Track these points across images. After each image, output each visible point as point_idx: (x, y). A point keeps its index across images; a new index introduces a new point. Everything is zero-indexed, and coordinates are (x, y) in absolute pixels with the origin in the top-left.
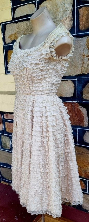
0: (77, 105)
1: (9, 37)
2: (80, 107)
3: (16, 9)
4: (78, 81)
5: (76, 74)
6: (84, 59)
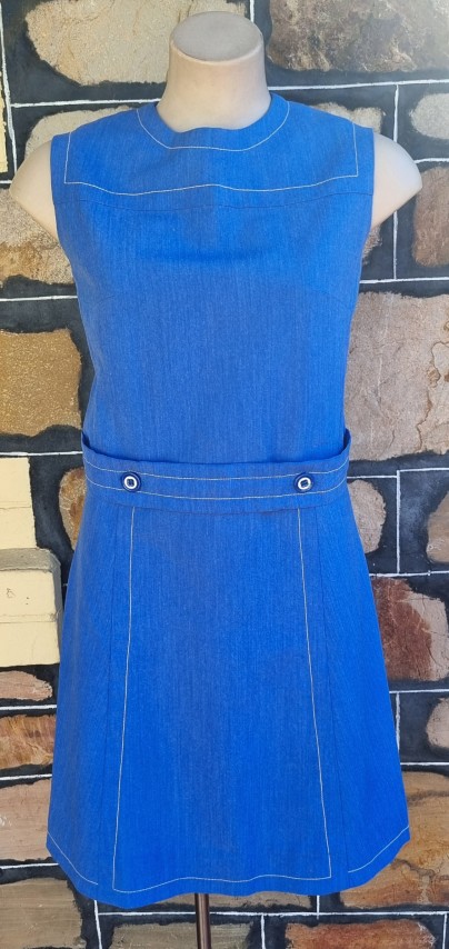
0: (399, 587)
2: (416, 595)
3: (42, 122)
4: (401, 484)
5: (395, 452)
6: (433, 391)
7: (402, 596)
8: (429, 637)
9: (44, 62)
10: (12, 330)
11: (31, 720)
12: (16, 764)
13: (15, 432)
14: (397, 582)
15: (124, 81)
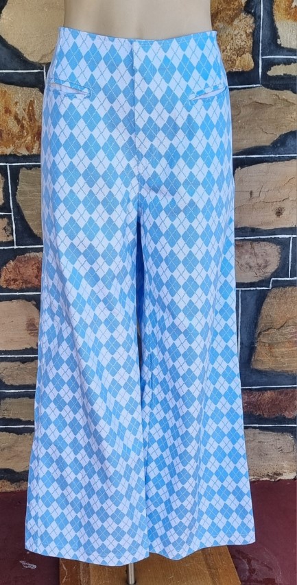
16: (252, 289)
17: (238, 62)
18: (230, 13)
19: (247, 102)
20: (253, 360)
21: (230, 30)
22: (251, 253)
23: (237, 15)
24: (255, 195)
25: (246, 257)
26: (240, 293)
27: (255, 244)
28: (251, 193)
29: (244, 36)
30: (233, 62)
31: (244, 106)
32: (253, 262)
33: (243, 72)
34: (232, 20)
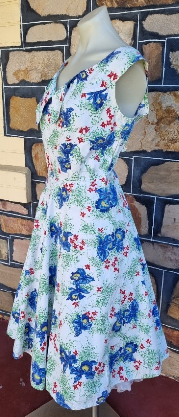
0: (132, 199)
1: (14, 74)
2: (137, 203)
3: (30, 29)
4: (134, 161)
5: (133, 150)
6: (147, 128)
7: (132, 202)
8: (141, 218)
9: (32, 9)
10: (21, 97)
11: (23, 220)
12: (19, 233)
13: (21, 129)
14: (131, 197)
15: (54, 14)
16: (171, 272)
17: (171, 147)
18: (170, 119)
19: (175, 169)
20: (168, 311)
21: (168, 129)
22: (172, 252)
23: (173, 121)
24: (176, 221)
25: (169, 254)
26: (164, 272)
27: (175, 248)
28: (174, 219)
29: (176, 133)
30: (169, 146)
31: (173, 171)
32: (173, 257)
33: (174, 153)
34: (170, 123)
